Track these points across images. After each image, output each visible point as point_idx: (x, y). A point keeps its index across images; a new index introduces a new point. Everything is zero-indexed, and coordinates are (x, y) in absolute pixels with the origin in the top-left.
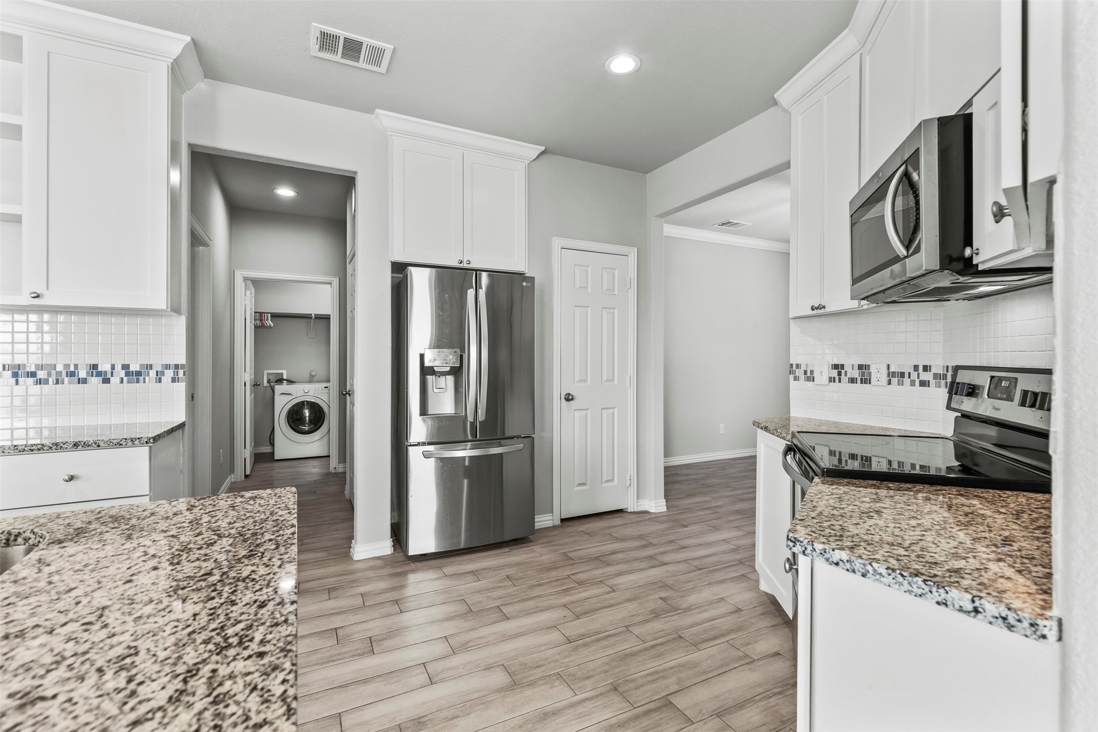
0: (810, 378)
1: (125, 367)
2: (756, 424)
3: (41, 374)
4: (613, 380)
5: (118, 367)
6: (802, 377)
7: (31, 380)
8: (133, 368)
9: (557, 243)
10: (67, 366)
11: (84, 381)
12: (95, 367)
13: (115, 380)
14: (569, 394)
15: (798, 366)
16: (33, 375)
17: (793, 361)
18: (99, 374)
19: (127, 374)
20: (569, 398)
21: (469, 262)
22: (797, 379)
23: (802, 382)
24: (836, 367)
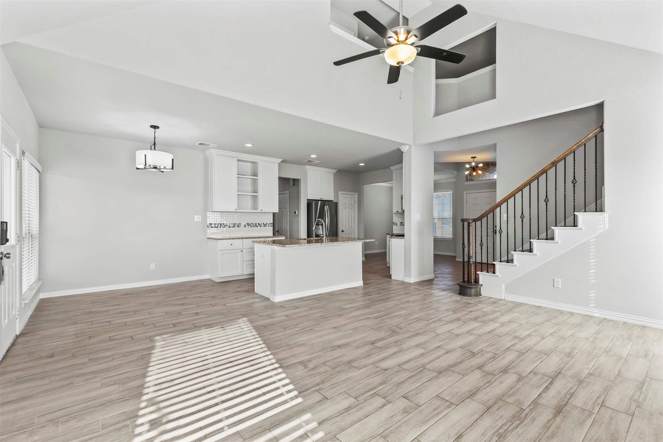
0: (397, 225)
1: (264, 224)
2: (387, 234)
3: (252, 225)
4: (352, 227)
5: (263, 224)
6: (395, 225)
7: (250, 226)
8: (265, 224)
9: (340, 193)
10: (255, 223)
11: (257, 226)
12: (259, 223)
13: (262, 226)
14: (342, 230)
15: (395, 223)
16: (250, 225)
17: (394, 222)
18: (260, 225)
19: (264, 225)
20: (343, 231)
21: (322, 199)
22: (394, 225)
23: (395, 226)
24: (401, 223)
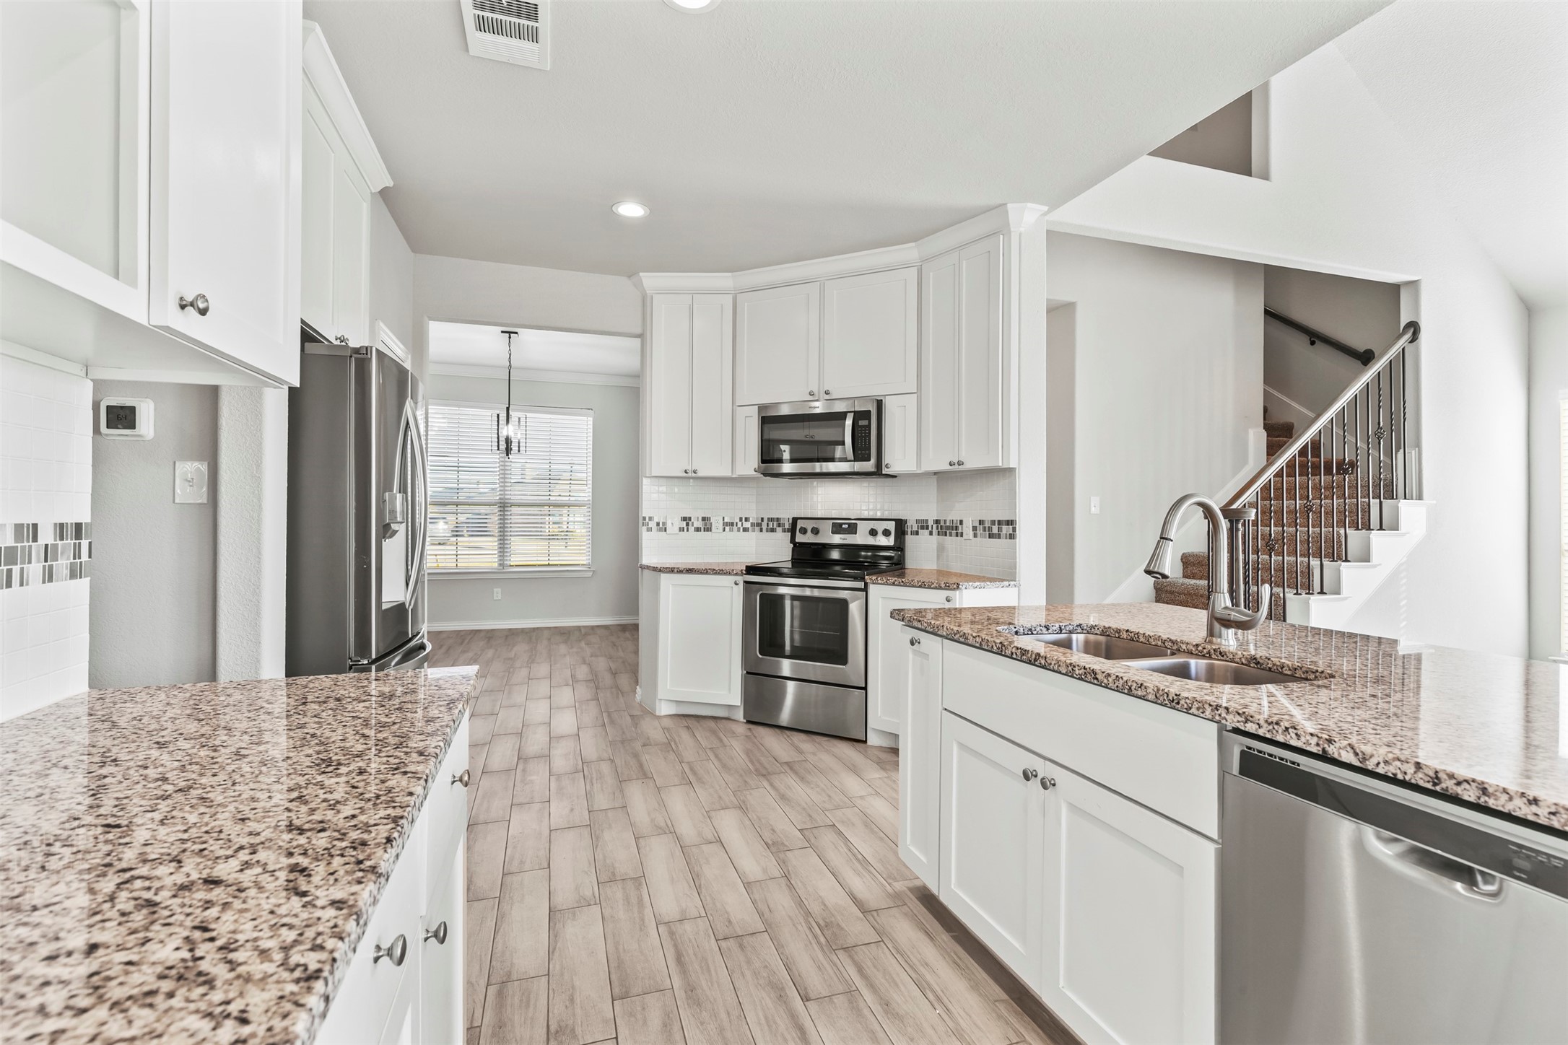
0: (662, 529)
6: (655, 528)
15: (651, 519)
17: (646, 514)
22: (649, 530)
23: (655, 532)
24: (684, 519)
